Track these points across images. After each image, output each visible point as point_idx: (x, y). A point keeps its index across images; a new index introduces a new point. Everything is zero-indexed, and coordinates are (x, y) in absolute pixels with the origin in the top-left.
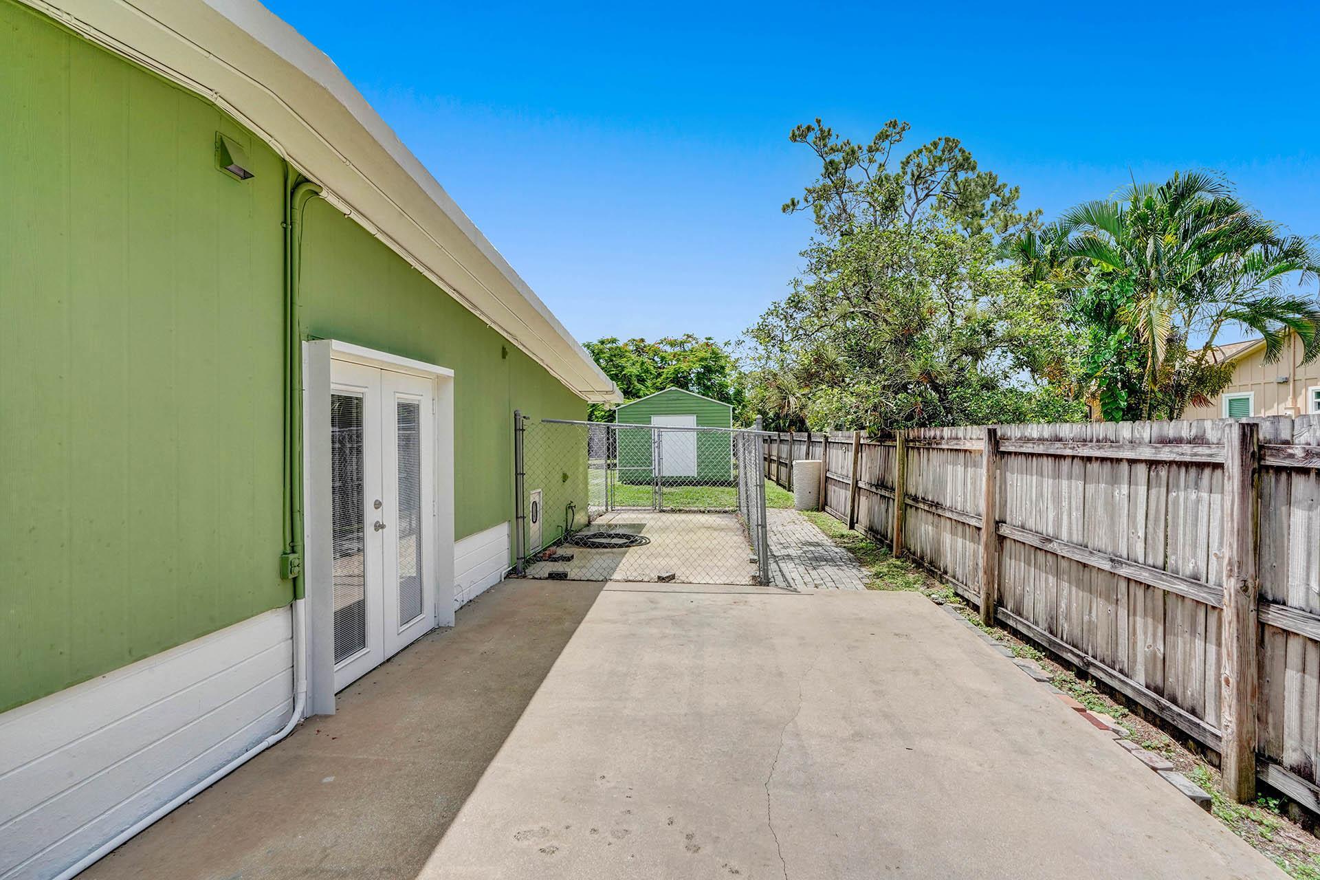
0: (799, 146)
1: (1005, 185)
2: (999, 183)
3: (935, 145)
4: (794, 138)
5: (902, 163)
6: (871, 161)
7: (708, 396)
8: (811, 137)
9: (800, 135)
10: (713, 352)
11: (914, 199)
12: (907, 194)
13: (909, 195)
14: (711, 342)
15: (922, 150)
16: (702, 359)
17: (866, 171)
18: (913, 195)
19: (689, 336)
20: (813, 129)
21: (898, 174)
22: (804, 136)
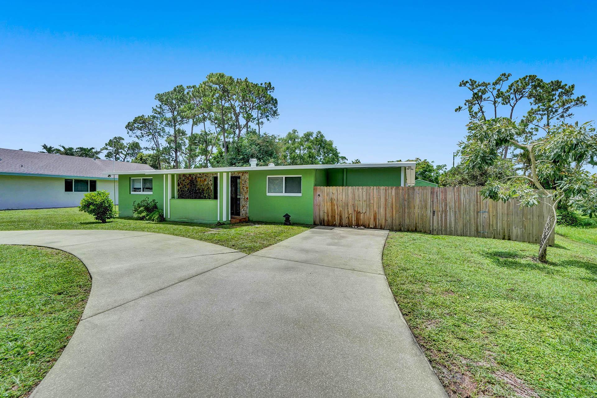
0: (463, 88)
1: (566, 85)
2: (562, 84)
3: (524, 79)
4: (460, 85)
5: (509, 86)
6: (494, 89)
7: (425, 180)
8: (468, 85)
9: (463, 84)
10: (428, 165)
11: (515, 99)
12: (511, 98)
13: (513, 98)
14: (426, 161)
15: (518, 81)
16: (423, 168)
17: (492, 92)
18: (514, 98)
19: (417, 159)
20: (469, 82)
21: (507, 90)
22: (465, 84)
